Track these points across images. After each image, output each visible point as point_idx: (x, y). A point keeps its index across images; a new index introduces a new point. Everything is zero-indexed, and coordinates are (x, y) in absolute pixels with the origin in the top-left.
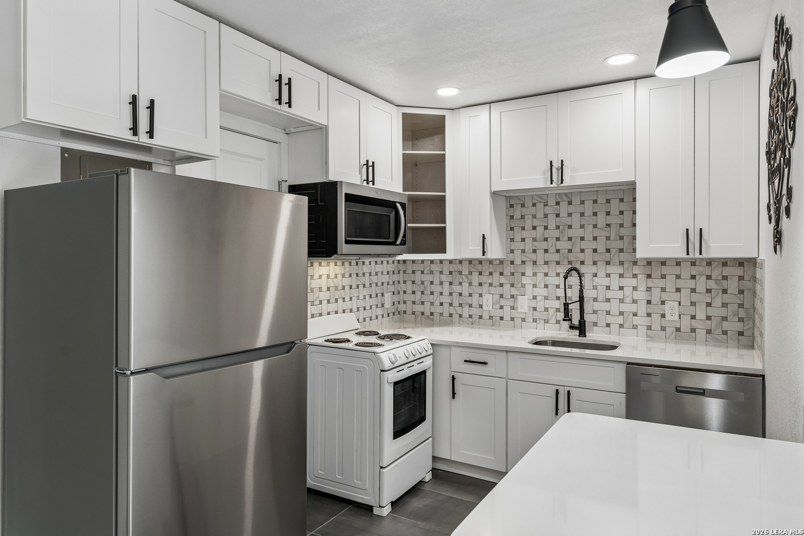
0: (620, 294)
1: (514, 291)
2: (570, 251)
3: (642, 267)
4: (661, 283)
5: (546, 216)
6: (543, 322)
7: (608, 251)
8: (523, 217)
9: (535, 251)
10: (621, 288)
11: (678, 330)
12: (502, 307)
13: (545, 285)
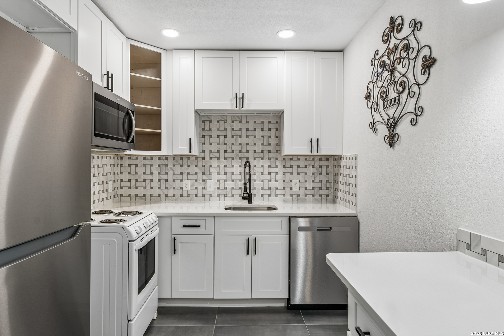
0: (268, 177)
1: (204, 177)
2: (240, 151)
3: (280, 161)
4: (290, 170)
5: (226, 129)
6: (223, 196)
7: (262, 151)
8: (211, 129)
9: (218, 151)
10: (269, 174)
11: (299, 196)
12: (196, 188)
13: (225, 173)
